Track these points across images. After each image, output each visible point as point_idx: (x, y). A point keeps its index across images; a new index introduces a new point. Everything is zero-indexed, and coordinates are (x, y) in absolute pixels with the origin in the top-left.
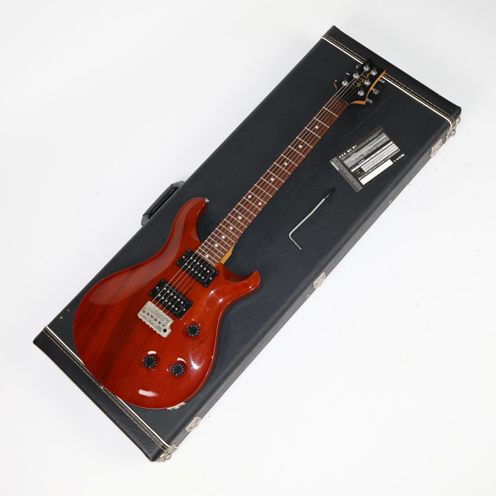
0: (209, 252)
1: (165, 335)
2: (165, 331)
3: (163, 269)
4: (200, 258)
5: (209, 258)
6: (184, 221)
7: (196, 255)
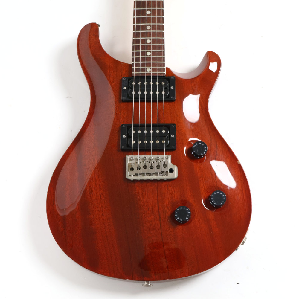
0: (149, 65)
1: (175, 175)
2: (171, 171)
3: (113, 116)
4: (143, 77)
5: (153, 70)
6: (91, 55)
7: (137, 77)
